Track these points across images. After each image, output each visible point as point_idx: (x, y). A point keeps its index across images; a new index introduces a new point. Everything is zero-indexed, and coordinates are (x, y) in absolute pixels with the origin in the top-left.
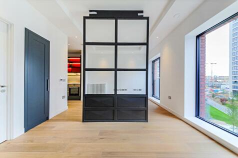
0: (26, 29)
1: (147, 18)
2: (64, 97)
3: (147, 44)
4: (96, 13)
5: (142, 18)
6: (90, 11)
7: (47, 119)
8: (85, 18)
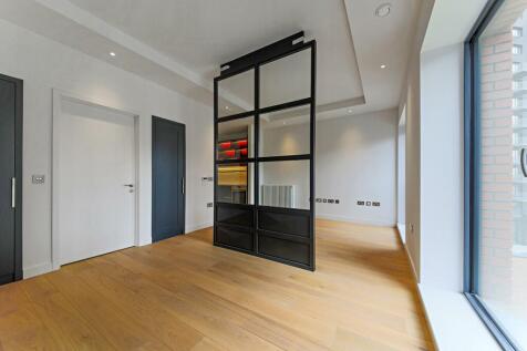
0: (153, 117)
1: (312, 44)
2: (209, 205)
3: (311, 101)
4: (228, 67)
5: (302, 46)
6: (222, 66)
7: (182, 232)
8: (216, 80)
